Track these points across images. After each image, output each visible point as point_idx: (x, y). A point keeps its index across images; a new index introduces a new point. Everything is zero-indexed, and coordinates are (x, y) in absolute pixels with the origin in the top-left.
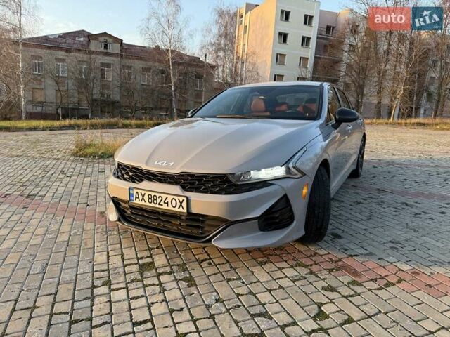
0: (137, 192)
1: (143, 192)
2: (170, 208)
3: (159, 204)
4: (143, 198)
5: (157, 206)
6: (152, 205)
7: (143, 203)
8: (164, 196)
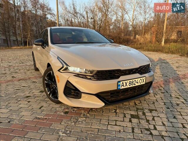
0: (123, 83)
1: (126, 82)
2: (139, 84)
3: (134, 84)
4: (126, 85)
5: (134, 86)
6: (131, 86)
7: (126, 87)
8: (136, 80)
